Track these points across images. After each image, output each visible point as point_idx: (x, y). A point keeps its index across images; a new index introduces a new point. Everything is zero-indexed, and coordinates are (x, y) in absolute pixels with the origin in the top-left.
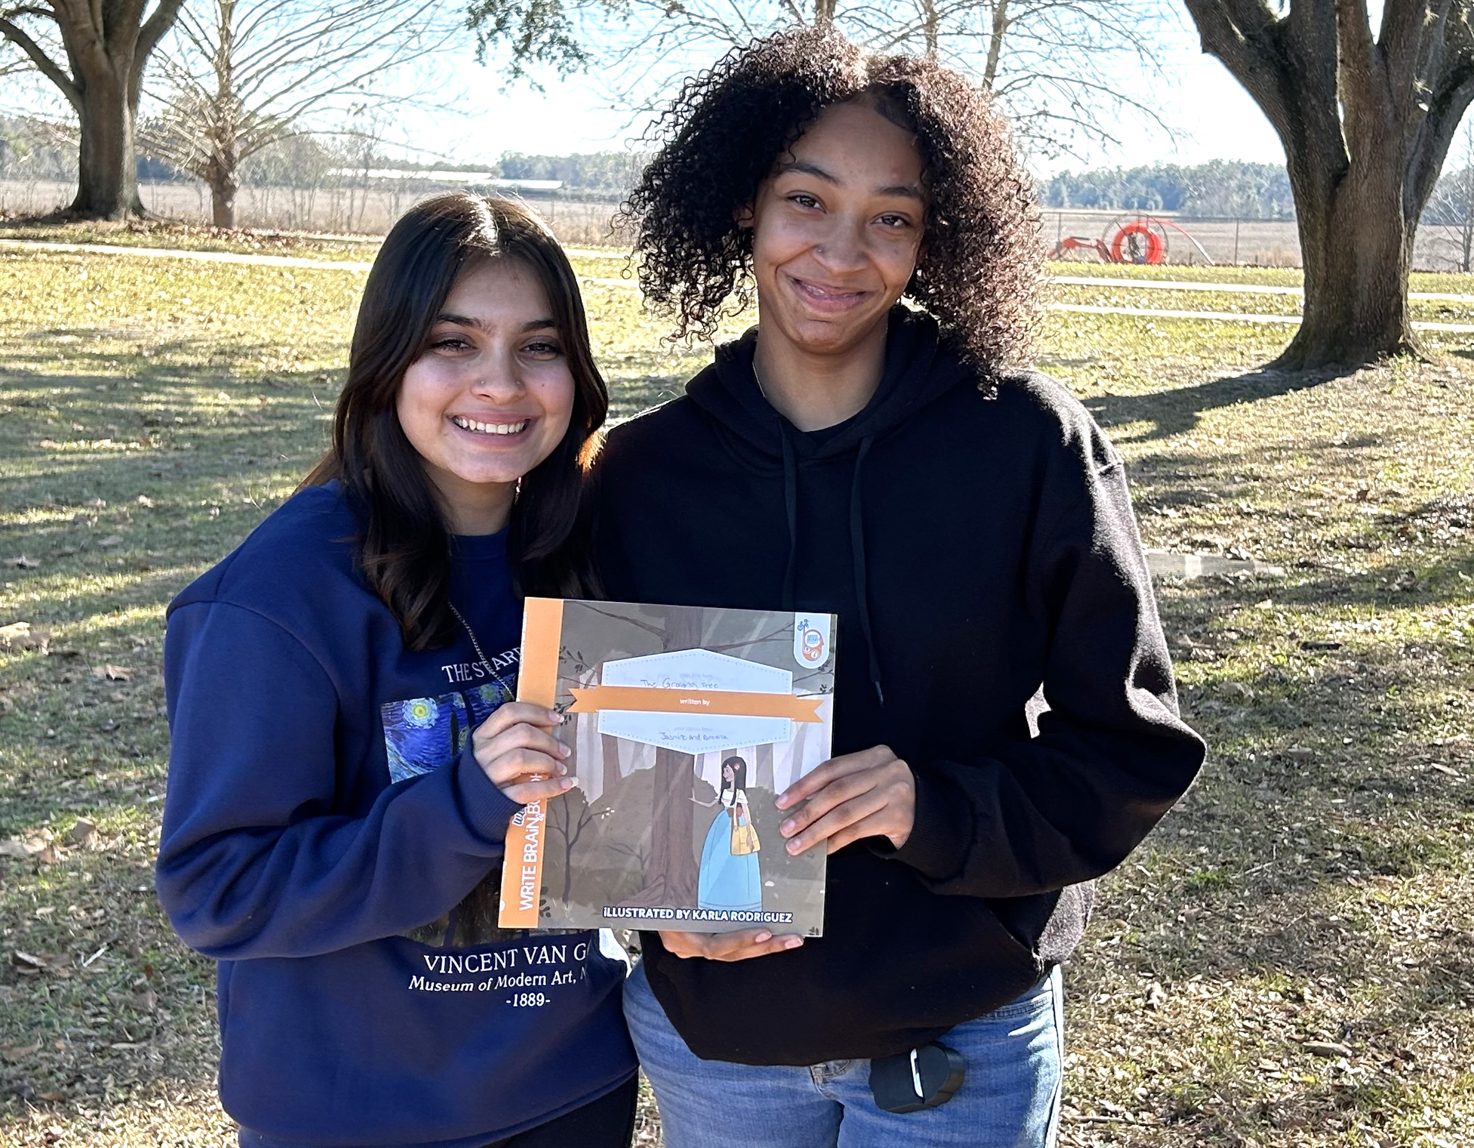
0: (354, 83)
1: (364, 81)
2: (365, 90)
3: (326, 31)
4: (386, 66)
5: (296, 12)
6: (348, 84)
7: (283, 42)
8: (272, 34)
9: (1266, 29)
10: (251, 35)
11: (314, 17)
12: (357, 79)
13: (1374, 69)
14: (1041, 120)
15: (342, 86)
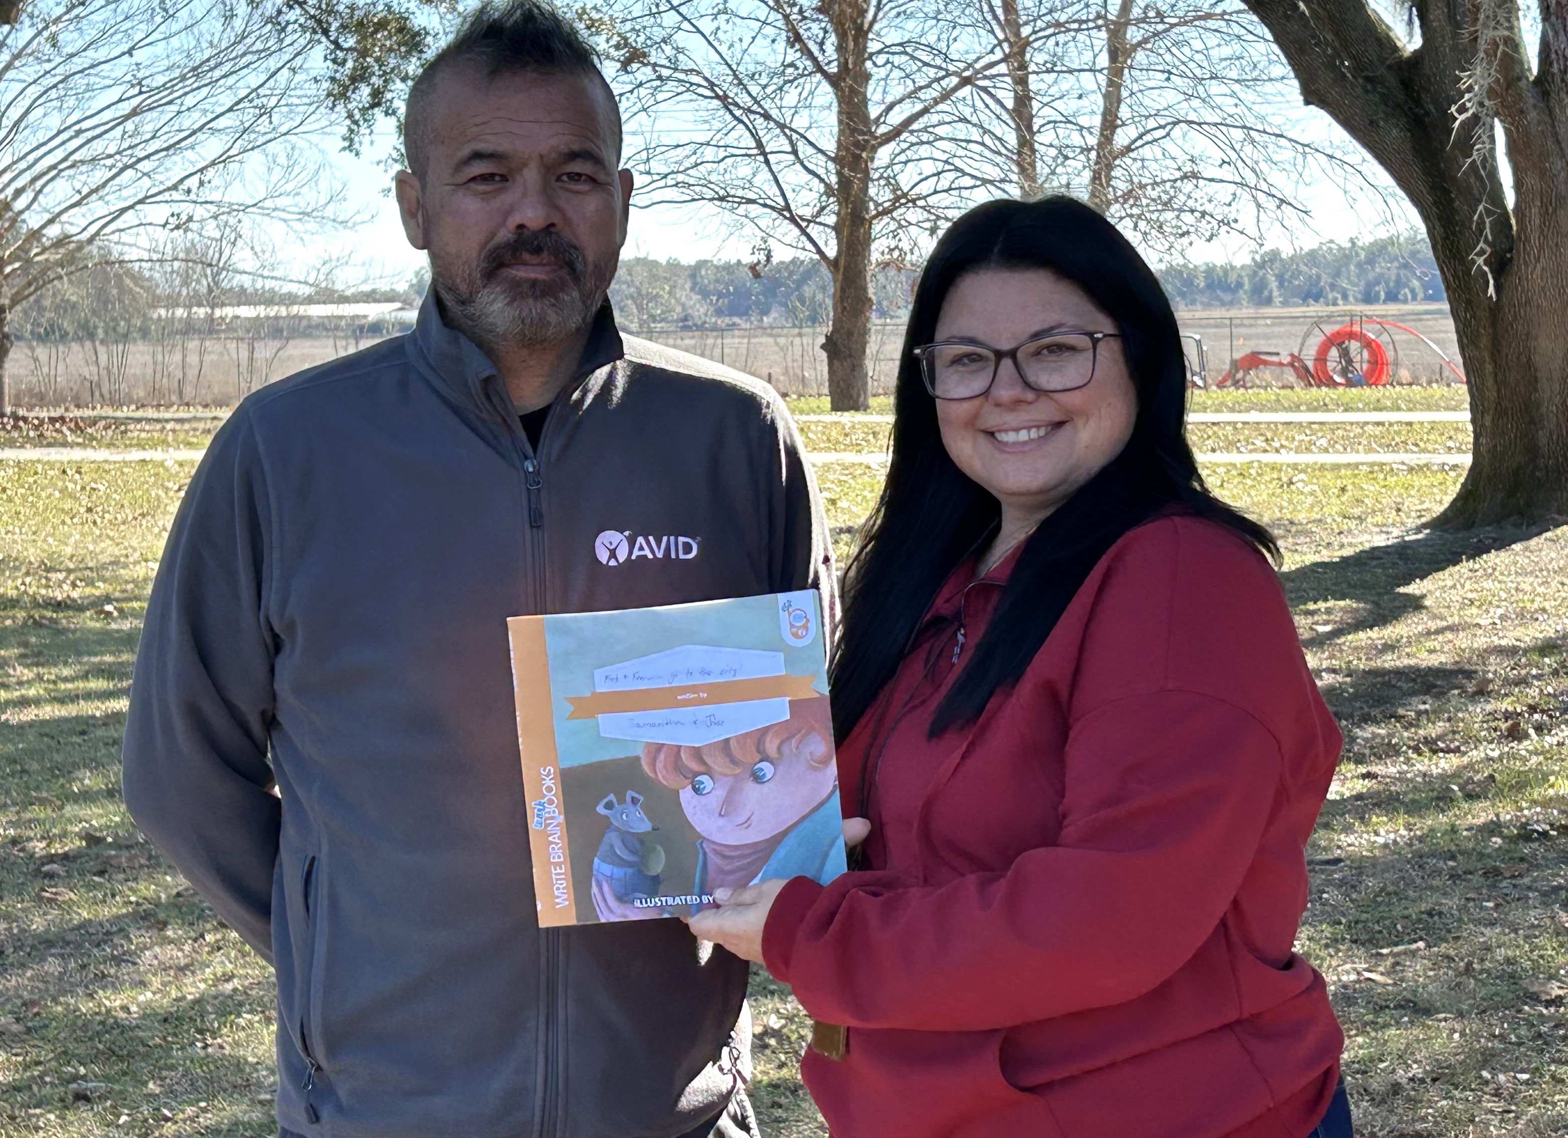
0: (175, 187)
1: (193, 182)
2: (193, 196)
3: (134, 113)
4: (223, 160)
5: (89, 88)
6: (169, 189)
7: (71, 132)
8: (54, 121)
9: (1390, 67)
10: (23, 125)
11: (114, 94)
12: (182, 181)
13: (1533, 115)
14: (1188, 186)
15: (160, 193)
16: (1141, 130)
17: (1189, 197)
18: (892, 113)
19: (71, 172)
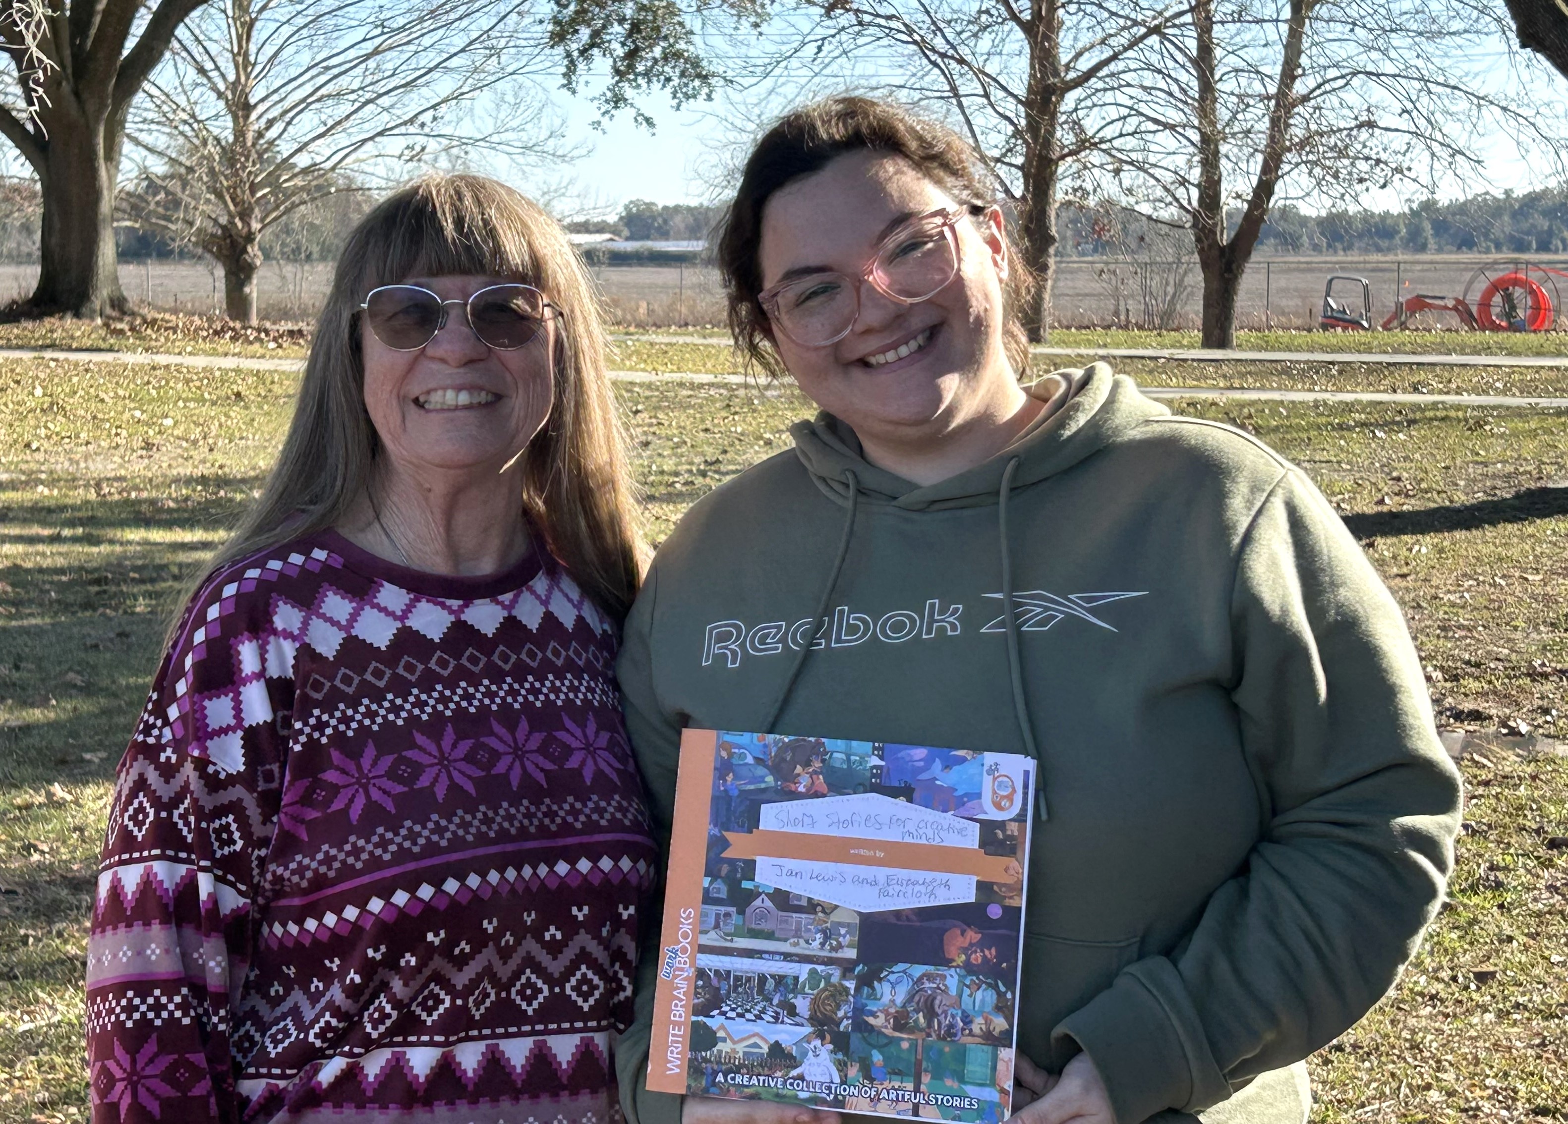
0: (411, 121)
1: (427, 117)
3: (376, 52)
4: (456, 96)
5: (336, 28)
6: (405, 123)
7: (319, 69)
10: (276, 62)
12: (417, 115)
14: (1364, 134)
15: (397, 126)
16: (1320, 80)
17: (1365, 146)
18: (1082, 59)
19: (317, 105)
